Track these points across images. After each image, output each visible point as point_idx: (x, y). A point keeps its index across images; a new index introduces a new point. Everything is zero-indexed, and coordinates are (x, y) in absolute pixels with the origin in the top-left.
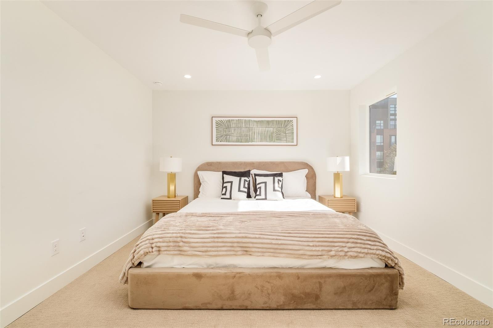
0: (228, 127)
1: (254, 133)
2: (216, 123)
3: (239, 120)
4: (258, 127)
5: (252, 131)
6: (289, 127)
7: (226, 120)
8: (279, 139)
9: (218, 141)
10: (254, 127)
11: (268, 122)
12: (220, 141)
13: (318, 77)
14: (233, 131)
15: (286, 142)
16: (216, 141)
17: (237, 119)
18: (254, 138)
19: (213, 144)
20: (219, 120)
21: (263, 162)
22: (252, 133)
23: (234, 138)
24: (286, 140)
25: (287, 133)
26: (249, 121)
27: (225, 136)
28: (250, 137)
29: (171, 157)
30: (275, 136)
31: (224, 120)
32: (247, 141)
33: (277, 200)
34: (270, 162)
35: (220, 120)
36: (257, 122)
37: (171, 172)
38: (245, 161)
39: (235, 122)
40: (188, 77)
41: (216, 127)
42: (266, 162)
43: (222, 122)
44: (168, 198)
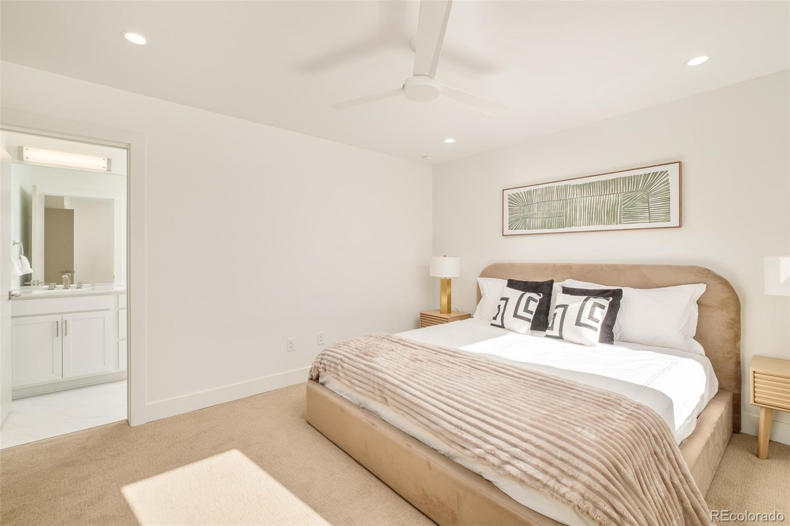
0: (529, 204)
1: (576, 210)
2: (509, 199)
3: (546, 188)
4: (584, 197)
5: (570, 206)
6: (658, 187)
7: (524, 192)
8: (631, 216)
9: (512, 229)
10: (575, 197)
11: (605, 183)
12: (515, 229)
13: (698, 61)
14: (536, 210)
15: (650, 222)
16: (509, 229)
17: (543, 186)
18: (575, 219)
19: (504, 234)
20: (513, 193)
21: (590, 265)
22: (570, 210)
23: (539, 222)
24: (650, 218)
25: (653, 202)
26: (566, 186)
27: (522, 220)
28: (566, 218)
29: (445, 256)
30: (620, 212)
31: (521, 192)
32: (561, 225)
33: (583, 345)
34: (606, 265)
35: (515, 193)
36: (581, 187)
37: (445, 278)
38: (553, 262)
39: (539, 192)
40: (449, 141)
41: (509, 206)
42: (596, 266)
43: (519, 195)
44: (441, 313)
